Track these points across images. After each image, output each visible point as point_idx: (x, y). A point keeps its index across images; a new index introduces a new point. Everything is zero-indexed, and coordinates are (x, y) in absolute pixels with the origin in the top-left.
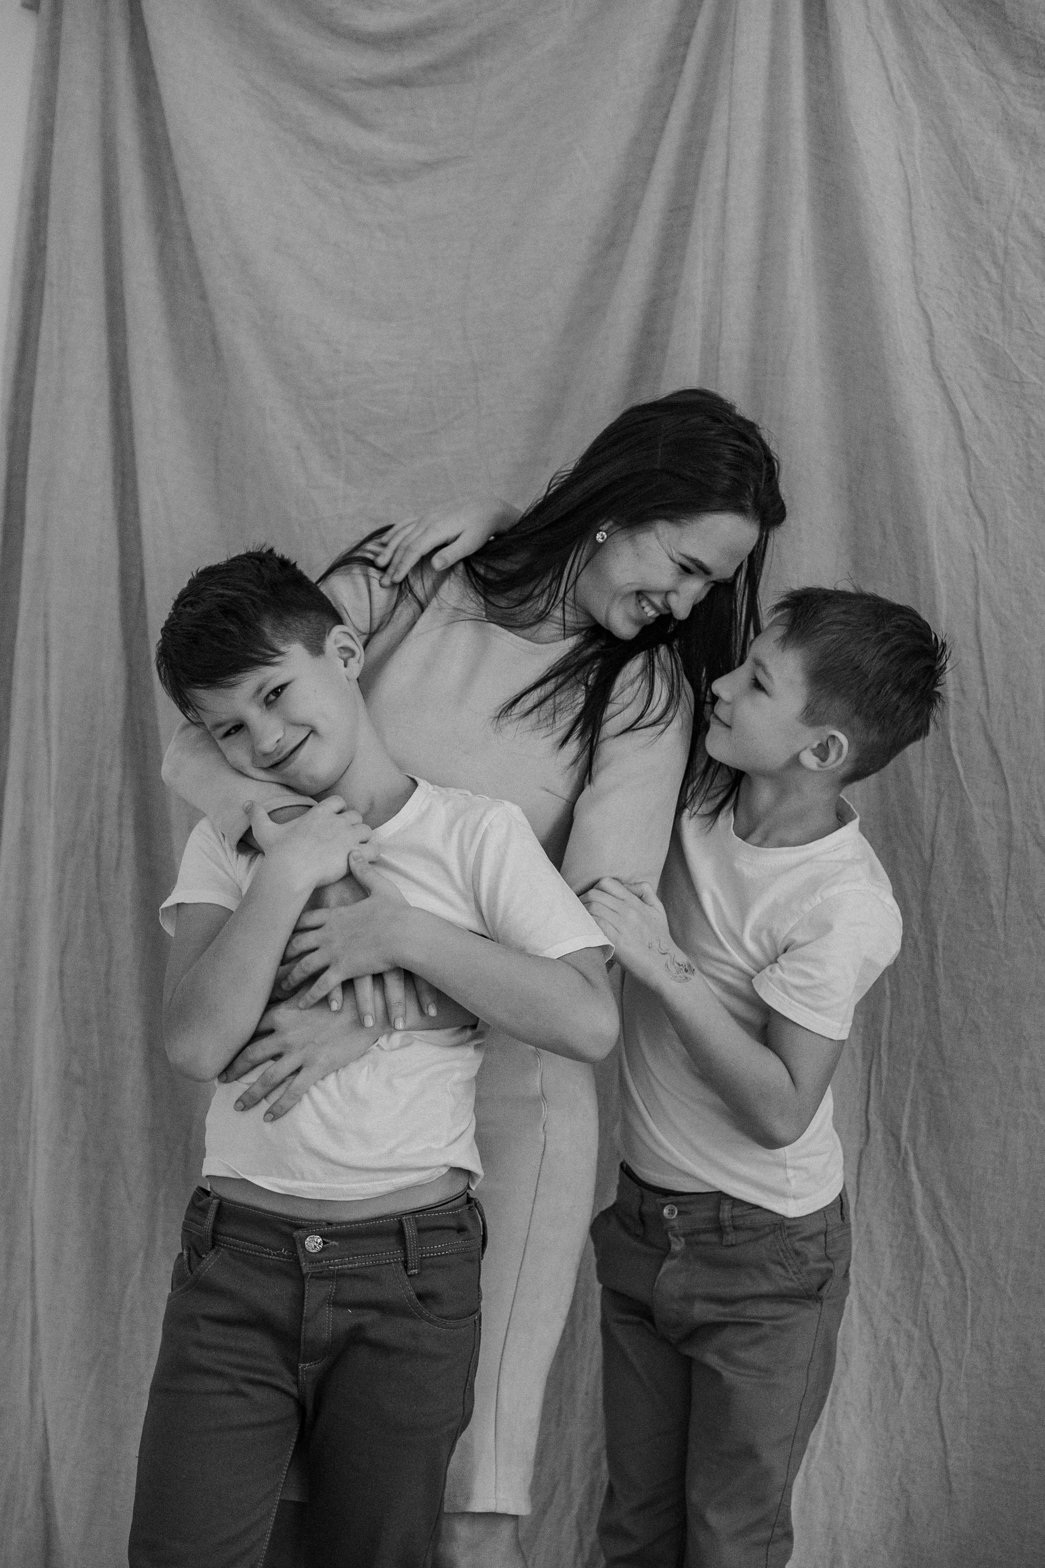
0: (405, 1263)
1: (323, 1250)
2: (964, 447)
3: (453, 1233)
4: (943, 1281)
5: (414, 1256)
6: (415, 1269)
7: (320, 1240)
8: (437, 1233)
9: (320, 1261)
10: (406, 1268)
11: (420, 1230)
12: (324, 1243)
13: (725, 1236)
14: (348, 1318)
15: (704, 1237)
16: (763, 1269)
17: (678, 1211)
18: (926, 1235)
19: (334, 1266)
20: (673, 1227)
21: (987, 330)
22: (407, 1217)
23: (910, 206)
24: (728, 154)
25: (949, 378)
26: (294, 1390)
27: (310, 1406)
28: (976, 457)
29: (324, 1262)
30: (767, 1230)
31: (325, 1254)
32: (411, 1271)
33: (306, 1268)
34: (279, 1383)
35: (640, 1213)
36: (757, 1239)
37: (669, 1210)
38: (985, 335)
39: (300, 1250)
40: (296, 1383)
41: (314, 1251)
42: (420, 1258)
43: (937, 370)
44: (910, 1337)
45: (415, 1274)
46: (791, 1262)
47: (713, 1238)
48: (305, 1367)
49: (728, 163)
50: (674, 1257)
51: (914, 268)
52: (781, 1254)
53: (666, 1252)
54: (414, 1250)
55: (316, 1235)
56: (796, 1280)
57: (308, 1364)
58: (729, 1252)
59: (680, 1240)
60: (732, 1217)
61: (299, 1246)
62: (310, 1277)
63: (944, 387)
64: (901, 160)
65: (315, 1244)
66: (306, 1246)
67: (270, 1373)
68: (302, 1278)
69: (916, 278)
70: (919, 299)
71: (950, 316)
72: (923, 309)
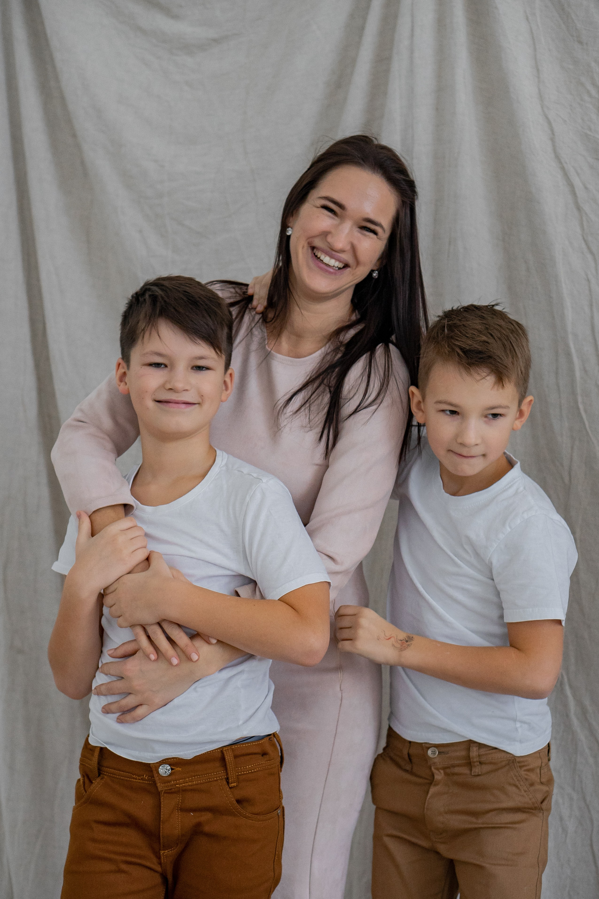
0: (227, 779)
1: (171, 774)
2: (579, 208)
3: (260, 757)
4: (591, 760)
5: (233, 774)
6: (234, 783)
7: (169, 767)
8: (248, 757)
9: (169, 782)
10: (228, 783)
11: (236, 757)
12: (172, 769)
13: (474, 770)
14: (192, 818)
15: (456, 770)
16: (502, 789)
17: (439, 752)
18: (579, 730)
19: (180, 784)
20: (434, 763)
21: (590, 130)
22: (226, 749)
23: (535, 50)
24: (413, 22)
25: (566, 163)
26: (158, 869)
27: (170, 878)
28: (586, 214)
29: (172, 782)
30: (504, 763)
31: (173, 777)
32: (232, 785)
33: (161, 787)
34: (148, 864)
35: (409, 755)
36: (497, 770)
37: (432, 751)
38: (589, 133)
39: (156, 775)
40: (160, 864)
41: (165, 775)
42: (237, 775)
43: (557, 157)
44: (571, 799)
45: (234, 787)
46: (522, 783)
47: (465, 770)
48: (165, 853)
49: (412, 30)
50: (436, 785)
51: (539, 90)
52: (515, 778)
53: (431, 781)
54: (233, 770)
55: (166, 764)
56: (526, 796)
57: (167, 851)
58: (477, 780)
59: (440, 772)
60: (479, 756)
61: (155, 772)
62: (164, 793)
63: (563, 169)
64: (527, 19)
65: (166, 770)
66: (160, 772)
67: (140, 857)
68: (158, 794)
69: (541, 97)
70: (543, 111)
71: (565, 121)
72: (547, 118)
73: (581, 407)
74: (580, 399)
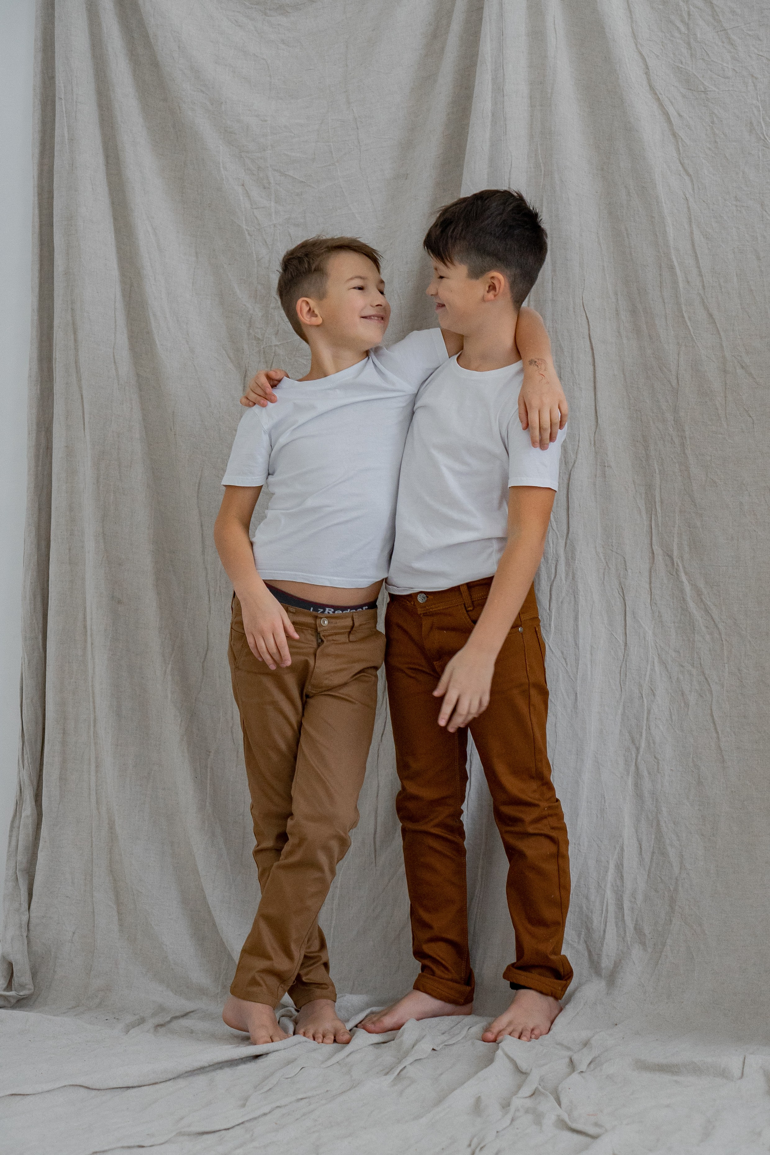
1: (426, 603)
2: (674, 135)
4: (708, 637)
7: (425, 597)
9: (427, 608)
18: (695, 612)
19: (434, 609)
21: (682, 63)
25: (661, 94)
28: (682, 139)
29: (429, 608)
31: (428, 605)
38: (680, 66)
39: (416, 603)
41: (422, 603)
43: (652, 88)
44: (691, 675)
51: (633, 29)
55: (422, 595)
61: (415, 600)
63: (658, 99)
69: (634, 36)
70: (637, 48)
71: (657, 56)
72: (641, 54)
73: (685, 315)
74: (684, 308)
